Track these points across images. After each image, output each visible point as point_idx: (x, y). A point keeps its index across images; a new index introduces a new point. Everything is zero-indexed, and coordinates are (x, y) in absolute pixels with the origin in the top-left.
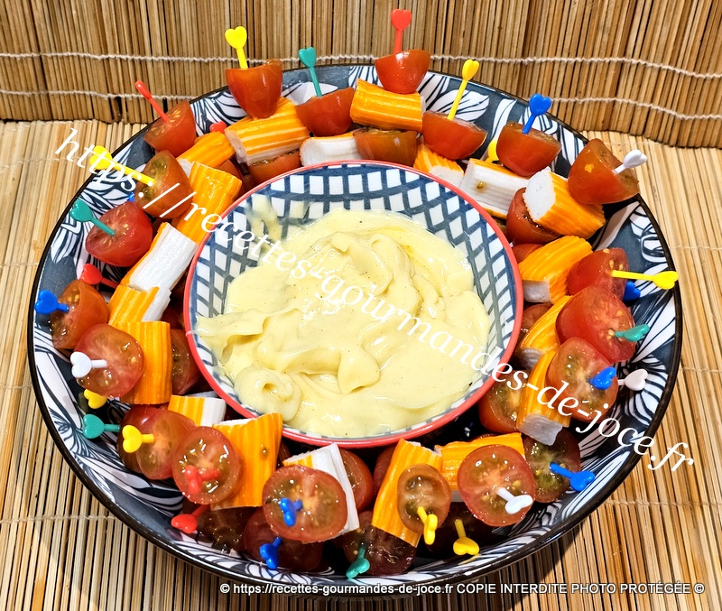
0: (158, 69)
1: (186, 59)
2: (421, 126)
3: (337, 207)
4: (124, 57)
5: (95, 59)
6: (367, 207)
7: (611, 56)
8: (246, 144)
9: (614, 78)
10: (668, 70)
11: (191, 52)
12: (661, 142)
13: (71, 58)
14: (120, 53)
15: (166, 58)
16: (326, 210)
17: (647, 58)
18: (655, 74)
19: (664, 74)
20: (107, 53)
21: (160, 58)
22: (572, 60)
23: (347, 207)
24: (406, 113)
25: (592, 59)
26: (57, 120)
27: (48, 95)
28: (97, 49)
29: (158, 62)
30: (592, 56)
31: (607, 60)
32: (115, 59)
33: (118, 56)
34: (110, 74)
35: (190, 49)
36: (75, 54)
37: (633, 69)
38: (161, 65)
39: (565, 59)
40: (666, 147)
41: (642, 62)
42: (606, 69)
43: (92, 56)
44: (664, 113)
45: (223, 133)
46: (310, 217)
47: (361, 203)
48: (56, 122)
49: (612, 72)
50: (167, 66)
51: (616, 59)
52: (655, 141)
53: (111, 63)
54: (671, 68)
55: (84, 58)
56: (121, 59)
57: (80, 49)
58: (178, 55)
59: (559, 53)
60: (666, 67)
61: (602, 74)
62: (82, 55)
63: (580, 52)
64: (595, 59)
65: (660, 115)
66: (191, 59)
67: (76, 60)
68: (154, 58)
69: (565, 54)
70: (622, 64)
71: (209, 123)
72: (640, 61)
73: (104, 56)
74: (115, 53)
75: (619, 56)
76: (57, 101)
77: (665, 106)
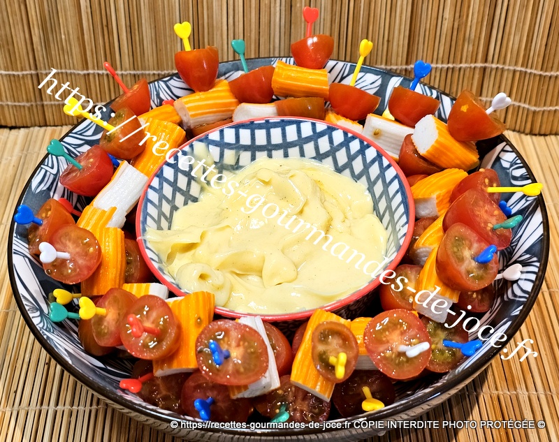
0: (127, 81)
1: (147, 72)
2: (328, 93)
3: (261, 156)
4: (100, 72)
5: (79, 74)
6: (286, 155)
7: (475, 62)
8: (190, 109)
9: (478, 80)
10: (521, 71)
11: (151, 66)
12: (519, 132)
13: (60, 75)
14: (98, 69)
15: (132, 72)
16: (253, 158)
17: (504, 63)
18: (511, 75)
19: (518, 74)
20: (87, 69)
21: (128, 72)
22: (445, 66)
23: (270, 156)
24: (316, 82)
25: (461, 65)
26: (50, 126)
27: (43, 105)
28: (80, 66)
29: (126, 75)
30: (461, 63)
31: (473, 65)
32: (94, 74)
33: (96, 71)
34: (90, 86)
35: (151, 64)
36: (63, 71)
37: (494, 72)
38: (129, 78)
39: (440, 66)
40: (523, 136)
41: (500, 66)
42: (472, 74)
43: (76, 72)
44: (519, 107)
45: (173, 105)
46: (241, 164)
47: (281, 152)
48: (49, 128)
49: (477, 76)
50: (133, 79)
51: (479, 65)
52: (514, 131)
53: (91, 77)
54: (523, 69)
55: (71, 74)
56: (98, 74)
57: (68, 67)
58: (142, 70)
59: (435, 61)
60: (519, 68)
61: (469, 78)
62: (69, 71)
63: (451, 60)
64: (463, 65)
65: (517, 109)
66: (151, 72)
67: (64, 76)
68: (123, 72)
69: (440, 61)
70: (485, 69)
71: (161, 100)
72: (498, 65)
73: (85, 72)
74: (94, 69)
75: (482, 62)
76: (50, 110)
77: (520, 101)
